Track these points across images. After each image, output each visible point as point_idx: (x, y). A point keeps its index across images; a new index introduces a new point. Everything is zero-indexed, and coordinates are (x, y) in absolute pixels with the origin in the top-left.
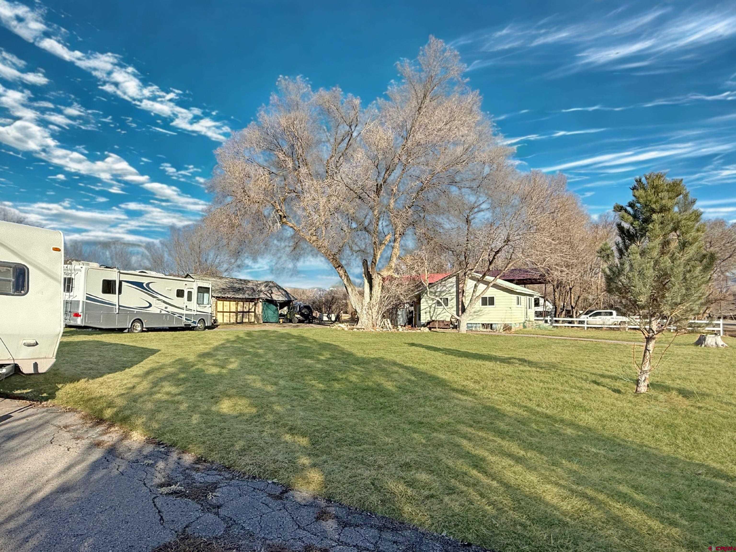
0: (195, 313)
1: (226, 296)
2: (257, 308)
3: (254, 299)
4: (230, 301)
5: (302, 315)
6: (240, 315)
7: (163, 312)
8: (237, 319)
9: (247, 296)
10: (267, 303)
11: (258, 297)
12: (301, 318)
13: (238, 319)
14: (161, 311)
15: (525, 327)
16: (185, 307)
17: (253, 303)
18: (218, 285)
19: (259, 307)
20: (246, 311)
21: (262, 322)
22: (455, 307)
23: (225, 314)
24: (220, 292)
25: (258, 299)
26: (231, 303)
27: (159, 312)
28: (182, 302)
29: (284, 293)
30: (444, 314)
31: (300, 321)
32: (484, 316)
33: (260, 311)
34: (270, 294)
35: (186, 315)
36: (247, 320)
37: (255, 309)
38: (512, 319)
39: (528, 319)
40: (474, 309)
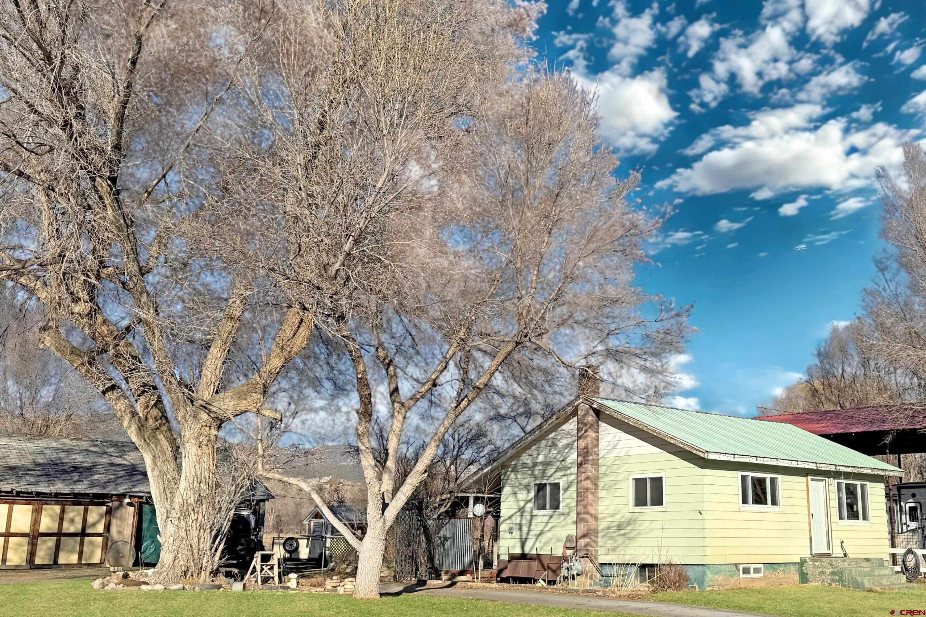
2: (114, 522)
3: (107, 496)
4: (11, 503)
6: (48, 544)
8: (33, 553)
11: (120, 492)
13: (40, 553)
17: (104, 508)
19: (122, 519)
20: (72, 530)
21: (131, 563)
22: (575, 511)
25: (122, 496)
30: (552, 533)
32: (639, 541)
33: (129, 531)
36: (72, 559)
37: (108, 528)
38: (709, 551)
39: (837, 552)
40: (618, 517)
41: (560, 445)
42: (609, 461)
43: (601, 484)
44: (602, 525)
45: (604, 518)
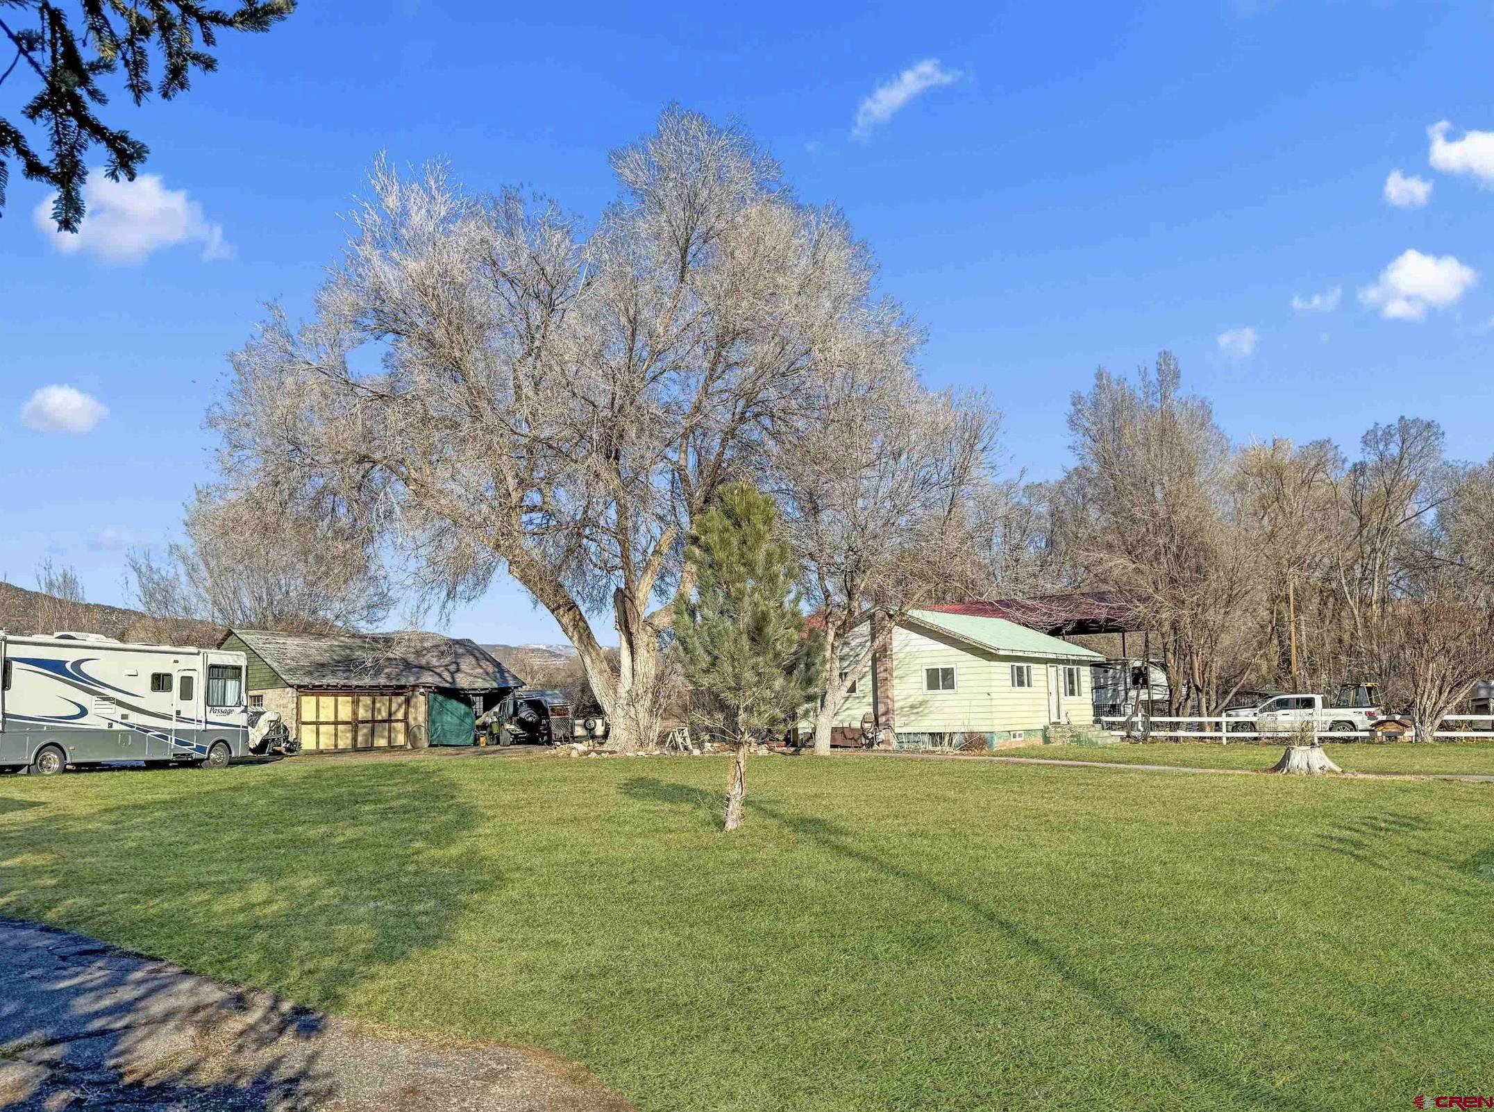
0: (202, 727)
1: (325, 681)
2: (412, 710)
3: (404, 687)
4: (336, 695)
5: (522, 723)
6: (364, 731)
7: (116, 727)
8: (355, 739)
9: (382, 681)
10: (440, 698)
11: (413, 683)
12: (519, 731)
13: (360, 739)
14: (110, 725)
15: (1047, 740)
16: (174, 714)
17: (403, 698)
18: (308, 656)
19: (416, 708)
20: (380, 718)
21: (426, 745)
22: (871, 694)
23: (322, 728)
24: (310, 673)
25: (415, 687)
26: (340, 699)
27: (106, 728)
28: (169, 701)
29: (491, 669)
30: (848, 712)
31: (517, 740)
32: (932, 716)
33: (421, 718)
34: (452, 674)
35: (178, 732)
36: (382, 742)
37: (406, 714)
38: (996, 722)
39: (1063, 721)
40: (911, 700)
41: (853, 644)
42: (901, 655)
43: (895, 674)
44: (897, 705)
45: (898, 701)
